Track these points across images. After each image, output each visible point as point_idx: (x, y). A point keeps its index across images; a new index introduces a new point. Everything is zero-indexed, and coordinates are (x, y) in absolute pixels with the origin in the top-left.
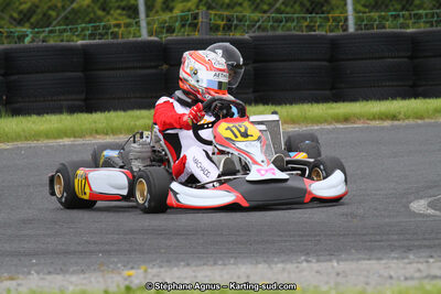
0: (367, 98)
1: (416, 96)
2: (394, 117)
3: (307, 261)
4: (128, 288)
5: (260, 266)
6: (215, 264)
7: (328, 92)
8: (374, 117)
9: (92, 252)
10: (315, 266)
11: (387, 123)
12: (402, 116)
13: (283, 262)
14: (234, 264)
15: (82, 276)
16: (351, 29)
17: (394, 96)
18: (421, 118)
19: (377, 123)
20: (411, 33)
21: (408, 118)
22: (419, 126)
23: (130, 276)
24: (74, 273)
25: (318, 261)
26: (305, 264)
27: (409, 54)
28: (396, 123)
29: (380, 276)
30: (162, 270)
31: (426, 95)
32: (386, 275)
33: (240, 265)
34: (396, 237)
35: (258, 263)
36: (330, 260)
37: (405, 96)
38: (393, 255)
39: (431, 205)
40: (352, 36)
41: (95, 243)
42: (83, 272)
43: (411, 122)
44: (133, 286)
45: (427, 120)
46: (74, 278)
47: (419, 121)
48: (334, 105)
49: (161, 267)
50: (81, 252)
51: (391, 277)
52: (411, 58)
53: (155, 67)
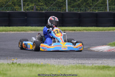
0: (69, 26)
1: (80, 26)
2: (75, 31)
4: (13, 63)
6: (33, 59)
7: (61, 25)
8: (70, 30)
9: (7, 56)
10: (54, 60)
11: (73, 32)
12: (76, 30)
13: (47, 59)
16: (67, 11)
17: (75, 26)
18: (81, 31)
19: (71, 32)
20: (79, 13)
21: (78, 31)
22: (80, 33)
24: (2, 60)
25: (55, 59)
26: (52, 60)
28: (75, 32)
29: (68, 63)
30: (21, 60)
31: (82, 26)
35: (42, 59)
36: (58, 59)
37: (77, 26)
38: (71, 59)
40: (67, 13)
42: (4, 59)
43: (78, 32)
44: (14, 63)
46: (2, 61)
47: (80, 32)
48: (62, 27)
50: (4, 56)
51: (70, 63)
52: (79, 18)
53: (24, 17)
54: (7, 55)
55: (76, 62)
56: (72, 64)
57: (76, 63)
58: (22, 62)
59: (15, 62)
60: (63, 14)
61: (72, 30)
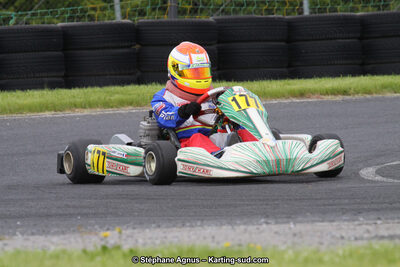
0: (321, 75)
1: (364, 73)
2: (345, 92)
3: (267, 223)
4: (104, 248)
5: (224, 227)
7: (285, 70)
8: (326, 93)
9: (71, 215)
11: (339, 98)
12: (352, 91)
13: (245, 224)
14: (201, 226)
15: (62, 236)
16: (307, 12)
17: (345, 73)
18: (370, 93)
19: (330, 98)
20: (361, 16)
21: (358, 93)
23: (106, 237)
24: (55, 233)
25: (277, 223)
26: (264, 225)
27: (358, 35)
28: (347, 97)
29: (333, 237)
30: (136, 231)
31: (374, 72)
32: (338, 235)
33: (206, 227)
34: (347, 201)
35: (222, 225)
36: (288, 222)
37: (354, 73)
38: (344, 218)
39: (378, 172)
40: (306, 19)
41: (74, 207)
42: (63, 233)
43: (361, 96)
44: (108, 246)
45: (375, 95)
46: (55, 239)
47: (368, 96)
48: (291, 81)
49: (134, 228)
50: (61, 215)
51: (342, 238)
52: (360, 39)
53: (128, 47)
54: (72, 211)
55: (368, 231)
56: (349, 239)
57: (366, 235)
58: (140, 241)
59: (112, 242)
60: (290, 25)
61: (335, 92)
